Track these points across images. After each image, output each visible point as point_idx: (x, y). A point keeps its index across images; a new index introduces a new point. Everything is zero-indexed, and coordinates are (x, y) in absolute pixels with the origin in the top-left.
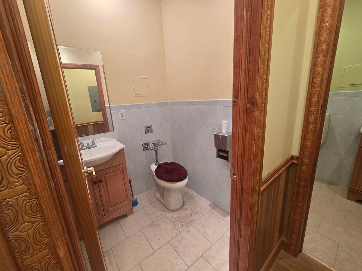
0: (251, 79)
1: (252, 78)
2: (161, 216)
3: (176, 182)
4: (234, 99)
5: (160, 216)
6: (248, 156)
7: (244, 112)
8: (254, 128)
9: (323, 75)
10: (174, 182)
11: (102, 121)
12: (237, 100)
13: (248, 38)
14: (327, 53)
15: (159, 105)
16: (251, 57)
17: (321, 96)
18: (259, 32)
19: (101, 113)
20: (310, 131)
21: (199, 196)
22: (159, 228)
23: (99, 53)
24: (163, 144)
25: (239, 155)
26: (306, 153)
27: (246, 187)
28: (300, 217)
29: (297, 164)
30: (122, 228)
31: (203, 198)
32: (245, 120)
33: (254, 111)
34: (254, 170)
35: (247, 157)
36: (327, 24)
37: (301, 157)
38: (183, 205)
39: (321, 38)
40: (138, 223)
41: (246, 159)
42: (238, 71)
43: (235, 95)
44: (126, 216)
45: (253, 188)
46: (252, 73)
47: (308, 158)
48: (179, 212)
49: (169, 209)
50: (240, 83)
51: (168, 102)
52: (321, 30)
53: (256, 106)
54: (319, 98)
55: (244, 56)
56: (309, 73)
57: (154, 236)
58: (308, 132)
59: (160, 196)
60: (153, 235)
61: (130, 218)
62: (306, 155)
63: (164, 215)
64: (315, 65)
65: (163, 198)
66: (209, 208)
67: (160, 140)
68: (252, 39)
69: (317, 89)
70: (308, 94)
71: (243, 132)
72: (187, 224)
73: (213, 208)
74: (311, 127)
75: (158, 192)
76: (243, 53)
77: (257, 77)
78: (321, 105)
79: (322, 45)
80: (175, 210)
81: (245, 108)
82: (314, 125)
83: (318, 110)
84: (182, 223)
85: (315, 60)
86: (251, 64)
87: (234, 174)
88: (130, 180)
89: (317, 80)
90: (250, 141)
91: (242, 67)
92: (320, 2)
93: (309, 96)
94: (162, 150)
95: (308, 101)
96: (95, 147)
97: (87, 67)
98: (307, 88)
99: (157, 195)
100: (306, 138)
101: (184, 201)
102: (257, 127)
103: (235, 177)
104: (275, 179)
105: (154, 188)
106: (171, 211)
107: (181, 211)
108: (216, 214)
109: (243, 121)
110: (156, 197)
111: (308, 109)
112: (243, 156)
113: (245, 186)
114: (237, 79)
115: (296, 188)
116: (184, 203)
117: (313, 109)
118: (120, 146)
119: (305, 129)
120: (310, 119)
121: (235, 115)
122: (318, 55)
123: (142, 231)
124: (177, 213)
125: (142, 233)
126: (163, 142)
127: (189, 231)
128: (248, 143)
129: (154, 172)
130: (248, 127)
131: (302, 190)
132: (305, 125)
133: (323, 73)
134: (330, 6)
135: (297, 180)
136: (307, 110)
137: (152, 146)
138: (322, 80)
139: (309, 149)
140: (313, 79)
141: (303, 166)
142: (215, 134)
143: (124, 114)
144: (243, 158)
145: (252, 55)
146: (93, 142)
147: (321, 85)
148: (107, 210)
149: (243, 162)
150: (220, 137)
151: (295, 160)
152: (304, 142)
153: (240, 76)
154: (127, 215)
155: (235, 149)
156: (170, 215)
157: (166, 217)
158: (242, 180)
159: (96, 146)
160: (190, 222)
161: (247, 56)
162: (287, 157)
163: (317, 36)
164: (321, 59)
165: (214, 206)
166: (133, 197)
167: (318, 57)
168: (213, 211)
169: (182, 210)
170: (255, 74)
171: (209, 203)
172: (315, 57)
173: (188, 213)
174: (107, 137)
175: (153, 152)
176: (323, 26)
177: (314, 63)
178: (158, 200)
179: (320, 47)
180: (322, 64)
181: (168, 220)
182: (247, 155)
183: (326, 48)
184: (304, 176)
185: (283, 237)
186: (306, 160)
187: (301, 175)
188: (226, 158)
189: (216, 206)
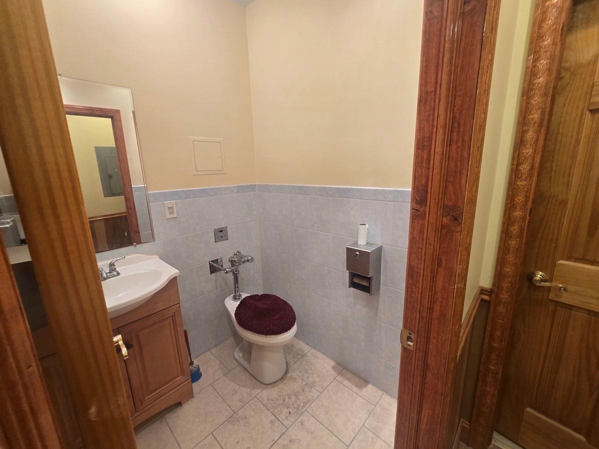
0: (453, 173)
1: (456, 172)
2: (249, 397)
3: (277, 335)
4: (414, 205)
5: (246, 398)
6: (440, 310)
7: (435, 231)
8: (455, 261)
9: (533, 160)
10: (274, 334)
11: (125, 213)
12: (421, 207)
13: (450, 99)
14: (541, 126)
15: (241, 189)
16: (455, 134)
17: (530, 194)
18: (474, 91)
19: (122, 198)
20: (511, 250)
21: (313, 351)
22: (247, 425)
23: (127, 92)
24: (248, 261)
25: (423, 307)
26: (505, 285)
27: (434, 364)
28: (492, 388)
29: (488, 302)
30: (172, 433)
31: (319, 354)
32: (438, 245)
33: (458, 232)
34: (452, 336)
35: (438, 311)
36: (541, 80)
37: (496, 290)
38: (286, 372)
39: (532, 101)
40: (204, 416)
41: (436, 314)
42: (425, 156)
43: (417, 198)
44: (179, 404)
45: (448, 367)
46: (456, 162)
47: (507, 292)
48: (281, 386)
49: (261, 383)
50: (430, 179)
51: (255, 185)
52: (532, 89)
53: (462, 224)
54: (527, 197)
55: (440, 130)
56: (511, 156)
57: (238, 442)
58: (509, 250)
59: (244, 356)
60: (236, 441)
61: (189, 408)
62: (505, 288)
63: (253, 396)
64: (520, 144)
65: (249, 360)
66: (333, 372)
67: (242, 253)
68: (458, 102)
69: (523, 183)
70: (508, 189)
71: (433, 268)
72: (297, 409)
73: (340, 373)
74: (513, 242)
75: (237, 349)
76: (439, 126)
77: (464, 172)
78: (529, 208)
79: (532, 112)
80: (273, 384)
81: (438, 224)
82: (518, 240)
83: (525, 216)
84: (288, 408)
85: (520, 134)
86: (454, 147)
87: (409, 339)
88: (185, 332)
89: (525, 168)
90: (447, 284)
91: (437, 150)
92: (530, 44)
93: (511, 193)
94: (244, 270)
95: (509, 201)
96: (116, 276)
97: (96, 113)
98: (508, 179)
99: (236, 355)
100: (505, 260)
101: (287, 363)
102: (461, 259)
103: (411, 344)
105: (231, 341)
106: (266, 386)
107: (285, 384)
108: (346, 384)
109: (434, 247)
110: (234, 358)
111: (509, 213)
112: (431, 309)
113: (431, 361)
114: (423, 170)
115: (486, 341)
116: (287, 366)
117: (518, 214)
118: (169, 272)
119: (503, 245)
120: (513, 231)
121: (415, 233)
122: (526, 128)
123: (214, 433)
124: (276, 388)
125: (213, 439)
126: (247, 256)
127: (302, 423)
128: (441, 287)
129: (233, 316)
130: (444, 258)
131: (497, 345)
132: (504, 239)
133: (534, 157)
134: (546, 52)
135: (489, 328)
136: (507, 215)
137: (227, 265)
138: (532, 168)
139: (510, 279)
140: (518, 165)
141: (500, 305)
142: (347, 248)
143: (175, 208)
144: (431, 313)
145: (456, 130)
146: (112, 265)
147: (530, 176)
148: (141, 401)
149: (430, 321)
150: (358, 253)
151: (485, 294)
152: (501, 266)
153: (431, 166)
154: (182, 403)
155: (413, 296)
156: (265, 394)
157: (257, 400)
158: (426, 352)
159: (118, 274)
160: (302, 405)
161: (447, 131)
162: (476, 291)
163: (525, 97)
164: (531, 134)
165: (341, 368)
166: (192, 363)
167: (527, 131)
169: (285, 381)
170: (461, 165)
171: (332, 363)
172: (521, 131)
173: (296, 386)
174: (139, 253)
175: (231, 276)
176: (535, 82)
177: (520, 140)
178: (240, 364)
179: (529, 115)
180: (532, 143)
181: (262, 406)
182: (438, 309)
183: (539, 118)
184: (501, 322)
185: (463, 422)
186: (504, 296)
187: (496, 320)
188: (367, 289)
189: (345, 368)
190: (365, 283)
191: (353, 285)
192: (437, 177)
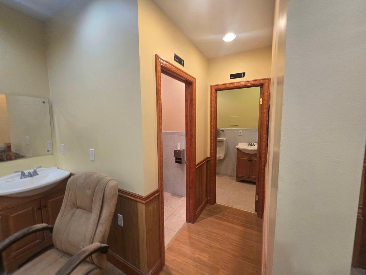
26: (212, 155)
29: (209, 160)
34: (194, 160)
73: (173, 196)
104: (201, 165)
112: (190, 154)
117: (212, 138)
141: (212, 161)
142: (174, 150)
150: (177, 151)
151: (209, 158)
162: (206, 157)
164: (212, 120)
168: (173, 197)
186: (212, 158)
187: (211, 165)
188: (180, 163)
189: (175, 194)
190: (180, 161)
191: (176, 162)
192: (189, 130)
